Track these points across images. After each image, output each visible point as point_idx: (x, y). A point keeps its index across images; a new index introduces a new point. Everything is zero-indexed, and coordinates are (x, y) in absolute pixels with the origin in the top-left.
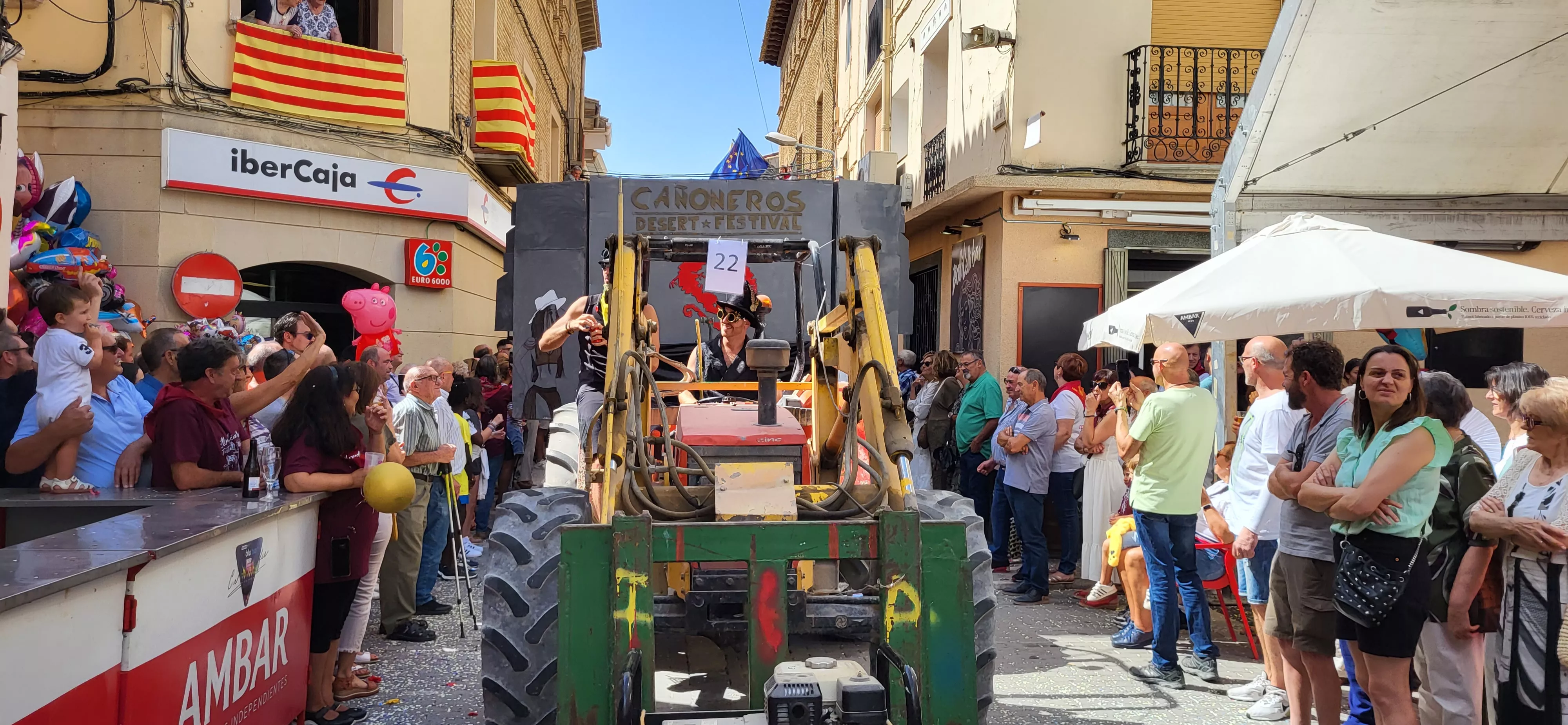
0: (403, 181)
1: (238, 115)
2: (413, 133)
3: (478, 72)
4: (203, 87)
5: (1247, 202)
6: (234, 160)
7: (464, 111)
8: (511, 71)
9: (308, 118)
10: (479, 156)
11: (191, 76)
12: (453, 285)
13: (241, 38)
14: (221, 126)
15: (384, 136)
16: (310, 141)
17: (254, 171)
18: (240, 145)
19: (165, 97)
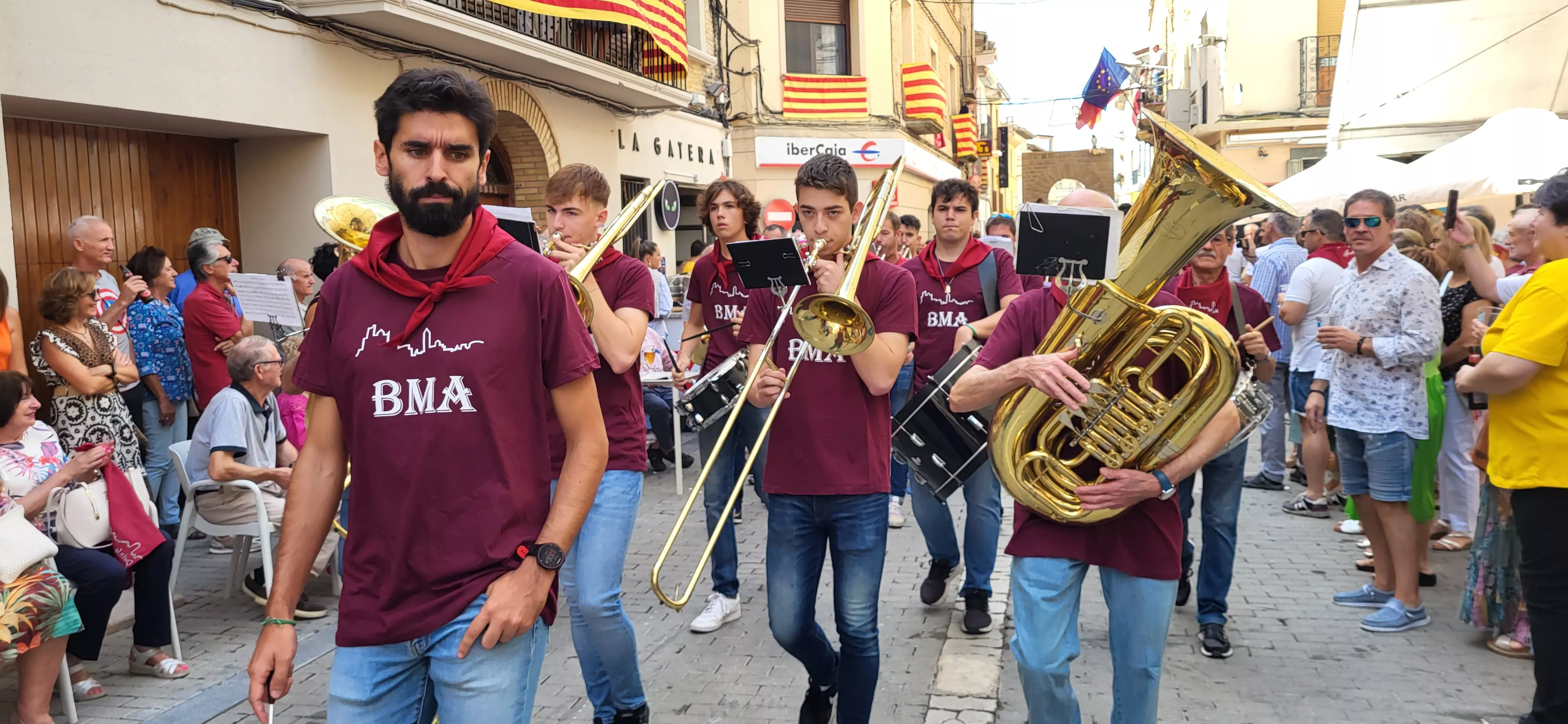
0: (870, 149)
1: (787, 124)
2: (874, 119)
3: (906, 71)
4: (771, 112)
5: (1347, 135)
7: (899, 99)
8: (925, 68)
9: (820, 120)
10: (909, 122)
11: (766, 108)
12: (900, 204)
13: (788, 84)
14: (781, 131)
15: (859, 124)
16: (822, 133)
17: (797, 154)
18: (791, 140)
19: (755, 120)
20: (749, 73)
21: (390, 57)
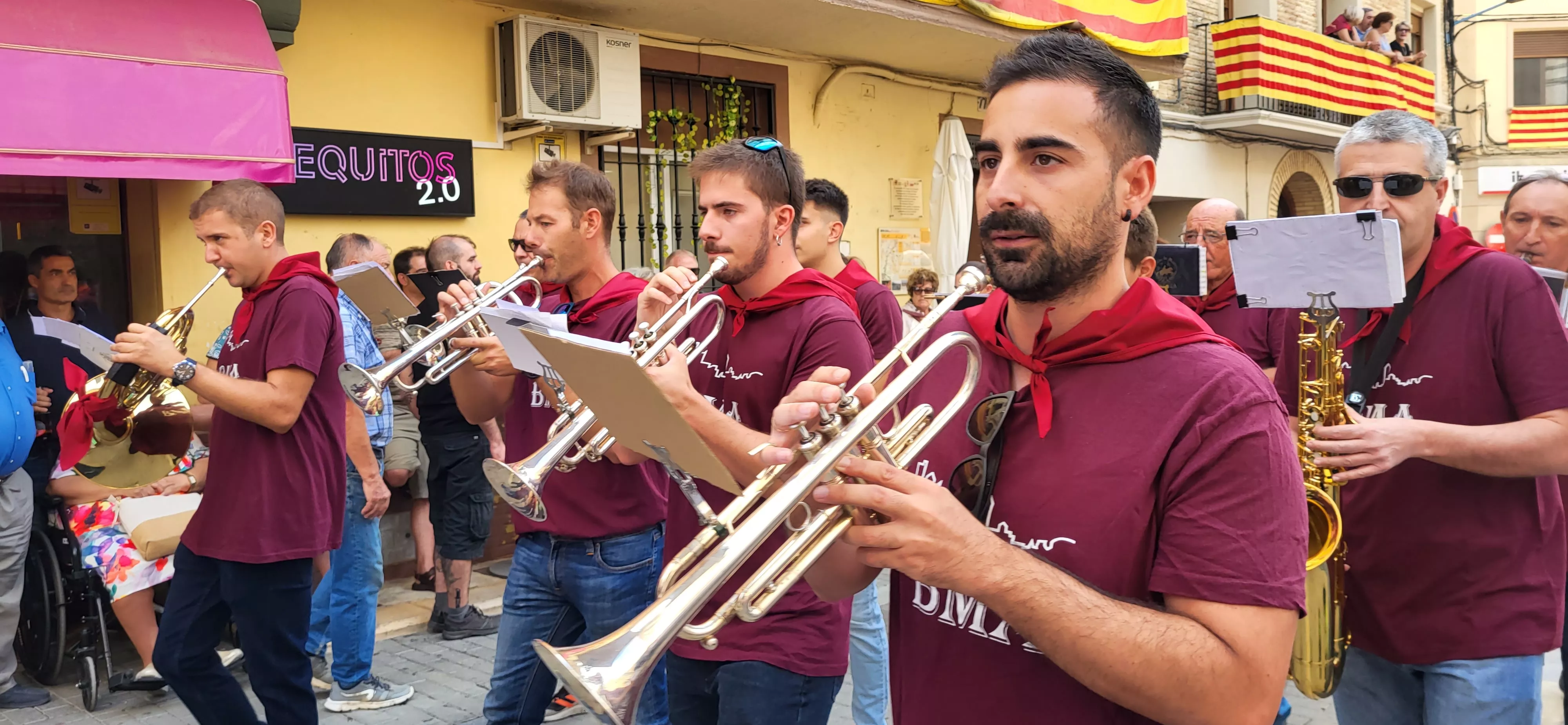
1: (1511, 154)
4: (1496, 144)
6: (1513, 177)
9: (1549, 148)
11: (1491, 140)
13: (1514, 117)
14: (1505, 161)
16: (1550, 160)
18: (1516, 169)
19: (1478, 152)
20: (1475, 111)
21: (1241, 145)
